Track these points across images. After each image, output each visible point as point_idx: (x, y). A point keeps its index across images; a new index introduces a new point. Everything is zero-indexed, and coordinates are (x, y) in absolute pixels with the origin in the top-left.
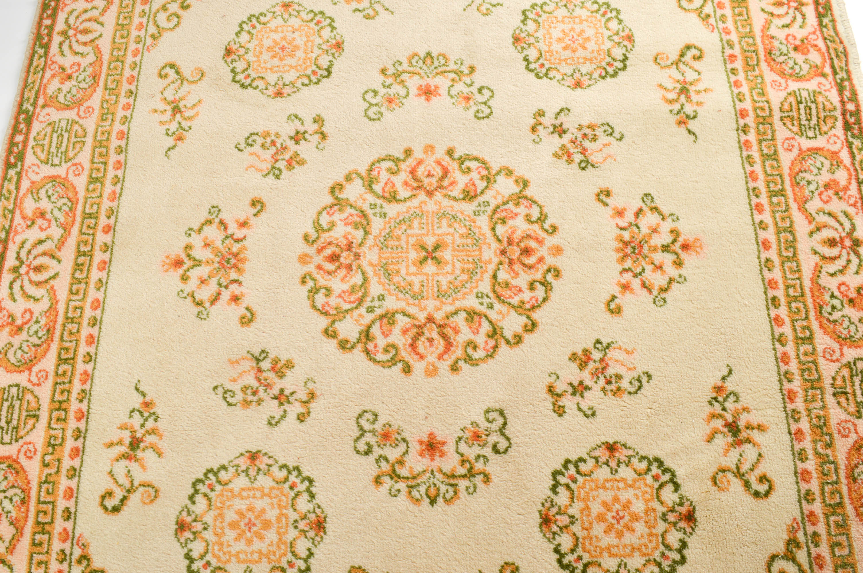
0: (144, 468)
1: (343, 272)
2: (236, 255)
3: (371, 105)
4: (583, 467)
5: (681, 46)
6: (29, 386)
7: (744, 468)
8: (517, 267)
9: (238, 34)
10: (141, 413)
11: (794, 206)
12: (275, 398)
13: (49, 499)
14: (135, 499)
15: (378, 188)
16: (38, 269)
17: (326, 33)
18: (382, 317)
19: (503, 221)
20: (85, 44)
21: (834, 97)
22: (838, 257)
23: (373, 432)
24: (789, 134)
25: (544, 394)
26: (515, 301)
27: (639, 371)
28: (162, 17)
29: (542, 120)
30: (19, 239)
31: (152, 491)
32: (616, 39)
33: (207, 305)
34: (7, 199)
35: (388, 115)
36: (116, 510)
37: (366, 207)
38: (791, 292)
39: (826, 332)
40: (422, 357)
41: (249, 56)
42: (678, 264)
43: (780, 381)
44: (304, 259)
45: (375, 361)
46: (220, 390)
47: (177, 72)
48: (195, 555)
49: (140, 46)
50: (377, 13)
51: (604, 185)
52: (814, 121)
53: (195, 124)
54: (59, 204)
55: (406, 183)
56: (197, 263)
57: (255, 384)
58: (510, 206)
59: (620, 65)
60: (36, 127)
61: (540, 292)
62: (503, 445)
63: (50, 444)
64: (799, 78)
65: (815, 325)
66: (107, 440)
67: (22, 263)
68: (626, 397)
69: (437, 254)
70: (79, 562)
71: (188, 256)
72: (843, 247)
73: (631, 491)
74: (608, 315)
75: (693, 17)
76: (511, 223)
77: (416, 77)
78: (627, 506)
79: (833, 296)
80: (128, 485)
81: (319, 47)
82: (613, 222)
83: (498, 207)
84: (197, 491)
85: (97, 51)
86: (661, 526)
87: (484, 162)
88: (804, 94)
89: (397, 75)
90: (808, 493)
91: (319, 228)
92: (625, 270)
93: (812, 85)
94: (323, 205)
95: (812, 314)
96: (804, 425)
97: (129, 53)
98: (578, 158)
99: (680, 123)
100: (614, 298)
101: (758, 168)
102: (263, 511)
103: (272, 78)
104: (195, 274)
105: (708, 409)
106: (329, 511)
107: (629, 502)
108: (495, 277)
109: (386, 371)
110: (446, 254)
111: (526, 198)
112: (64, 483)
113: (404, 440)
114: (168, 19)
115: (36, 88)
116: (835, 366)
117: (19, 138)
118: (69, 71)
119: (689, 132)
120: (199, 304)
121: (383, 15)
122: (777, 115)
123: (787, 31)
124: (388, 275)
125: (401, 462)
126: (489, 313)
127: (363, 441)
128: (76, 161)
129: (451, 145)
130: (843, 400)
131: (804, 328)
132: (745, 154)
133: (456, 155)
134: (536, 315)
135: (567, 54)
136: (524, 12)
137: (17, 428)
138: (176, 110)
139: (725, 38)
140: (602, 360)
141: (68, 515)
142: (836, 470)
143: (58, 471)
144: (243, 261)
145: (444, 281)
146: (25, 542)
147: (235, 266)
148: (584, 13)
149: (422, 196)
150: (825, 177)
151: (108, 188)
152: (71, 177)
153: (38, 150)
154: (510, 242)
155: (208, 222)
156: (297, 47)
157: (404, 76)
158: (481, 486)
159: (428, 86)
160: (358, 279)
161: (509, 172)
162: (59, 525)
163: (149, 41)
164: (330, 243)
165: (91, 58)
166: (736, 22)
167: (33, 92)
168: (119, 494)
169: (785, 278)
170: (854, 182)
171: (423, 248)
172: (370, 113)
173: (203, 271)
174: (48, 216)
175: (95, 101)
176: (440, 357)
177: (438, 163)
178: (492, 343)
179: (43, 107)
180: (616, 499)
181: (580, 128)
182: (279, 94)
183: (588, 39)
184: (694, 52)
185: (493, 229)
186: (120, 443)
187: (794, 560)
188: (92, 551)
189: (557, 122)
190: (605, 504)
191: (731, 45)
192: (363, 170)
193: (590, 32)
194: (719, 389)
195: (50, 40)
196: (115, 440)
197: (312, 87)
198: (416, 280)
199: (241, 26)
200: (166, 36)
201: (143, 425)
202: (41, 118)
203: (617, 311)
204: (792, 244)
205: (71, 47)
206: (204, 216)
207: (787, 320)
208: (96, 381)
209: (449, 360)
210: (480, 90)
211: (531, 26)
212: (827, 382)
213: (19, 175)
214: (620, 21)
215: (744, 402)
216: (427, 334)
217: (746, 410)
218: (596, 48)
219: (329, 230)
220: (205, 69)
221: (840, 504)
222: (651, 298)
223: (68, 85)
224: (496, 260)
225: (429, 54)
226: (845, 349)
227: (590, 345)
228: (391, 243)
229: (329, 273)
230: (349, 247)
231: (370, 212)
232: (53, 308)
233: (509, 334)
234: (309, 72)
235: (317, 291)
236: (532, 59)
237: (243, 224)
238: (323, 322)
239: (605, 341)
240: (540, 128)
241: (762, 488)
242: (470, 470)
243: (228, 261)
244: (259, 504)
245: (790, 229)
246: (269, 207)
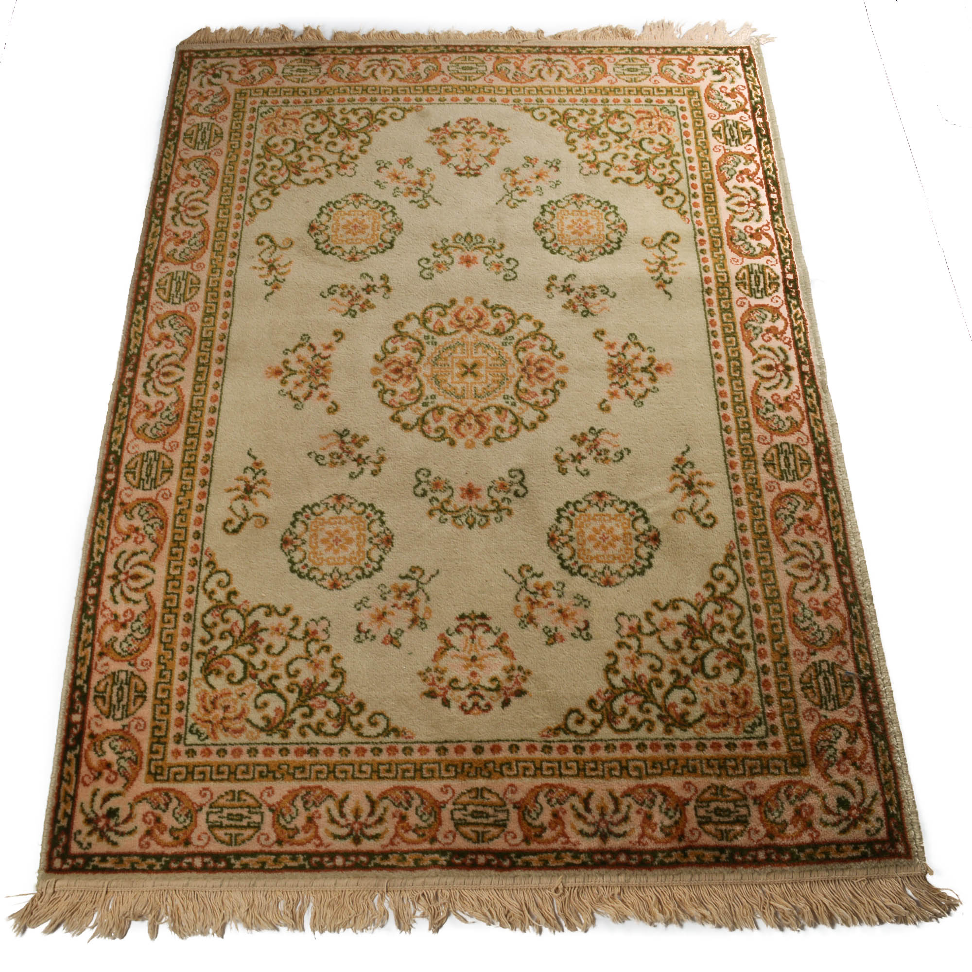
0: (256, 505)
1: (404, 380)
2: (323, 368)
3: (425, 268)
4: (579, 507)
5: (663, 232)
6: (164, 452)
7: (696, 509)
8: (534, 380)
9: (319, 215)
10: (253, 470)
11: (742, 344)
12: (355, 460)
13: (182, 525)
14: (249, 525)
15: (430, 325)
16: (166, 374)
17: (389, 217)
18: (433, 410)
19: (524, 349)
20: (194, 218)
21: (778, 269)
22: (774, 377)
23: (428, 482)
24: (742, 295)
25: (552, 460)
26: (532, 401)
27: (622, 447)
28: (256, 201)
29: (555, 282)
30: (149, 354)
31: (263, 520)
32: (613, 227)
33: (302, 400)
34: (137, 326)
35: (438, 276)
36: (235, 531)
37: (421, 338)
38: (736, 399)
39: (760, 425)
40: (463, 436)
41: (329, 232)
42: (654, 379)
43: (725, 455)
44: (375, 371)
45: (428, 437)
46: (313, 455)
47: (271, 241)
48: (296, 560)
49: (240, 221)
50: (428, 204)
51: (600, 327)
52: (762, 286)
53: (288, 277)
54: (180, 330)
55: (451, 323)
56: (293, 372)
57: (340, 451)
58: (530, 340)
59: (615, 246)
60: (157, 276)
61: (550, 396)
62: (521, 491)
63: (181, 490)
64: (752, 256)
65: (753, 421)
66: (227, 487)
67: (152, 370)
68: (611, 464)
69: (475, 370)
70: (207, 565)
71: (286, 367)
72: (778, 371)
73: (614, 522)
74: (600, 412)
75: (674, 212)
76: (529, 351)
77: (459, 251)
78: (611, 531)
79: (767, 402)
80: (244, 515)
81: (384, 226)
82: (606, 352)
83: (520, 340)
84: (297, 520)
85: (204, 223)
86: (635, 544)
87: (510, 310)
88: (756, 268)
89: (444, 249)
90: (742, 525)
91: (384, 350)
92: (614, 383)
93: (762, 261)
94: (388, 336)
95: (751, 414)
96: (741, 483)
97: (231, 225)
98: (581, 309)
99: (659, 286)
100: (604, 401)
101: (717, 318)
102: (347, 532)
103: (347, 248)
104: (291, 380)
105: (671, 472)
106: (395, 532)
107: (612, 528)
108: (517, 385)
109: (437, 444)
110: (482, 371)
111: (541, 335)
112: (194, 515)
113: (450, 487)
114: (262, 202)
115: (155, 247)
116: (766, 447)
117: (144, 283)
118: (182, 237)
119: (666, 292)
120: (296, 399)
121: (433, 206)
122: (733, 281)
123: (746, 224)
124: (438, 383)
125: (448, 501)
126: (513, 408)
127: (420, 487)
128: (193, 301)
129: (485, 298)
130: (770, 468)
131: (744, 423)
132: (707, 308)
133: (490, 305)
134: (547, 411)
135: (576, 236)
136: (543, 207)
137: (155, 480)
138: (272, 267)
139: (697, 227)
140: (594, 440)
141: (197, 535)
142: (763, 512)
143: (189, 507)
144: (329, 371)
145: (480, 388)
146: (165, 552)
147: (322, 375)
148: (589, 209)
149: (463, 332)
150: (768, 324)
151: (220, 321)
152: (188, 312)
153: (161, 293)
154: (529, 363)
155: (301, 345)
156: (367, 227)
157: (450, 250)
158: (505, 517)
159: (468, 256)
160: (416, 385)
161: (529, 318)
162: (191, 542)
163: (247, 218)
164: (394, 361)
165: (200, 228)
166: (707, 217)
167: (153, 251)
168: (237, 521)
169: (732, 390)
170: (789, 328)
171: (464, 366)
172: (425, 274)
173: (299, 378)
174: (172, 339)
175: (206, 259)
176: (477, 436)
177: (476, 310)
178: (514, 428)
179: (162, 262)
180: (603, 527)
181: (583, 288)
182: (353, 259)
183: (592, 227)
184: (673, 237)
185: (517, 355)
186: (237, 489)
187: (730, 567)
188: (217, 558)
189: (566, 284)
190: (595, 530)
191: (701, 233)
192: (419, 313)
193: (593, 222)
194: (679, 460)
195: (164, 214)
196: (233, 487)
197: (379, 255)
198: (459, 387)
199: (321, 209)
200: (261, 214)
201: (254, 478)
202: (161, 270)
203: (608, 409)
204: (739, 368)
205: (182, 219)
206: (297, 340)
207: (732, 417)
208: (217, 449)
209: (483, 438)
210: (508, 261)
211: (548, 217)
212: (759, 457)
213: (146, 310)
214: (617, 215)
215: (697, 468)
216: (467, 421)
217: (699, 473)
218: (597, 233)
219: (393, 353)
220: (293, 239)
221: (765, 533)
222: (632, 402)
223: (180, 248)
224: (518, 375)
225: (469, 234)
226: (774, 437)
227: (586, 431)
228: (440, 362)
229: (394, 381)
230: (409, 364)
231: (424, 341)
232: (180, 400)
233: (527, 422)
234: (376, 244)
235: (385, 392)
236: (548, 240)
237: (328, 347)
238: (390, 412)
239: (597, 428)
240: (553, 288)
241: (709, 522)
242: (498, 507)
243: (317, 371)
244: (344, 528)
245: (739, 359)
246: (347, 336)
